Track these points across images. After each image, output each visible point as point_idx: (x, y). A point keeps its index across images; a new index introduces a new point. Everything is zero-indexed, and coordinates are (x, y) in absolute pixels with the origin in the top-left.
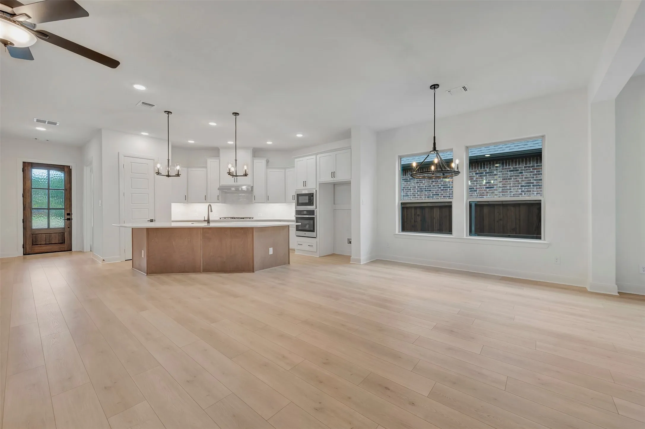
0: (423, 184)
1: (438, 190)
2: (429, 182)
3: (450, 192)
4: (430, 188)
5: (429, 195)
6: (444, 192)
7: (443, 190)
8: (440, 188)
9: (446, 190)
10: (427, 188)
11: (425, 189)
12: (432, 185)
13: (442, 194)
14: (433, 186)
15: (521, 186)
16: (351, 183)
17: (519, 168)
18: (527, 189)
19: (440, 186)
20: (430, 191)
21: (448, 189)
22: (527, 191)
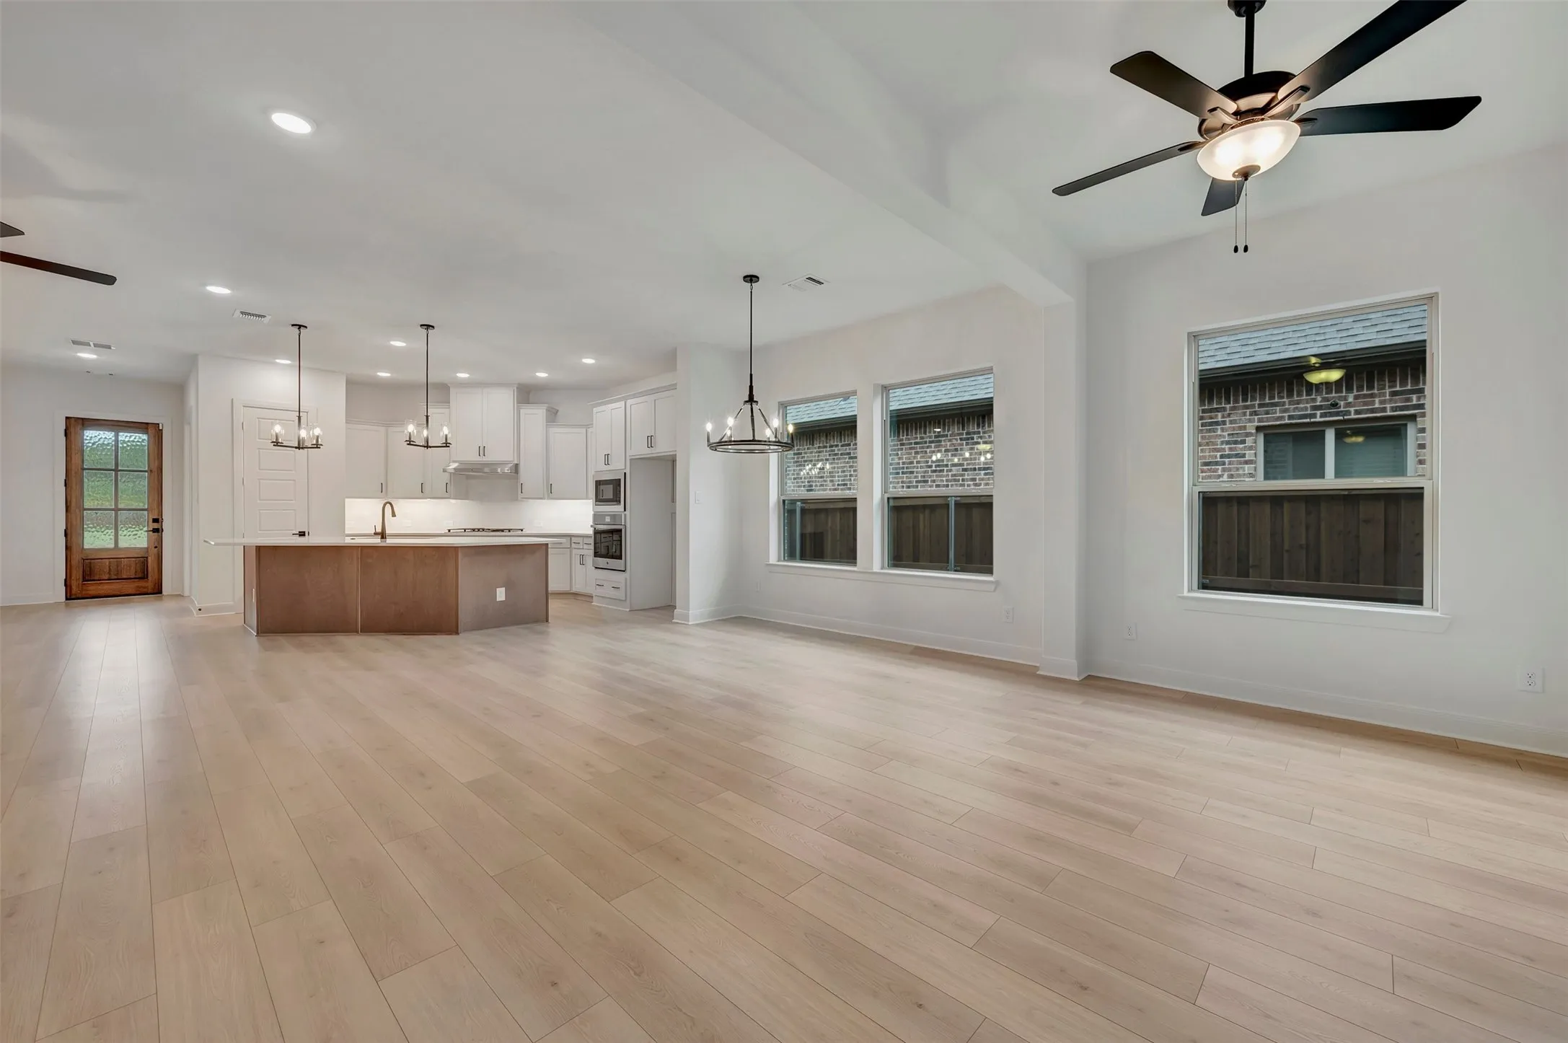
1: (925, 472)
3: (948, 475)
4: (910, 468)
5: (910, 482)
6: (937, 476)
7: (935, 471)
8: (931, 467)
9: (941, 471)
10: (907, 468)
11: (903, 468)
12: (915, 461)
13: (934, 481)
14: (918, 462)
16: (676, 460)
19: (930, 464)
20: (912, 473)
21: (945, 469)
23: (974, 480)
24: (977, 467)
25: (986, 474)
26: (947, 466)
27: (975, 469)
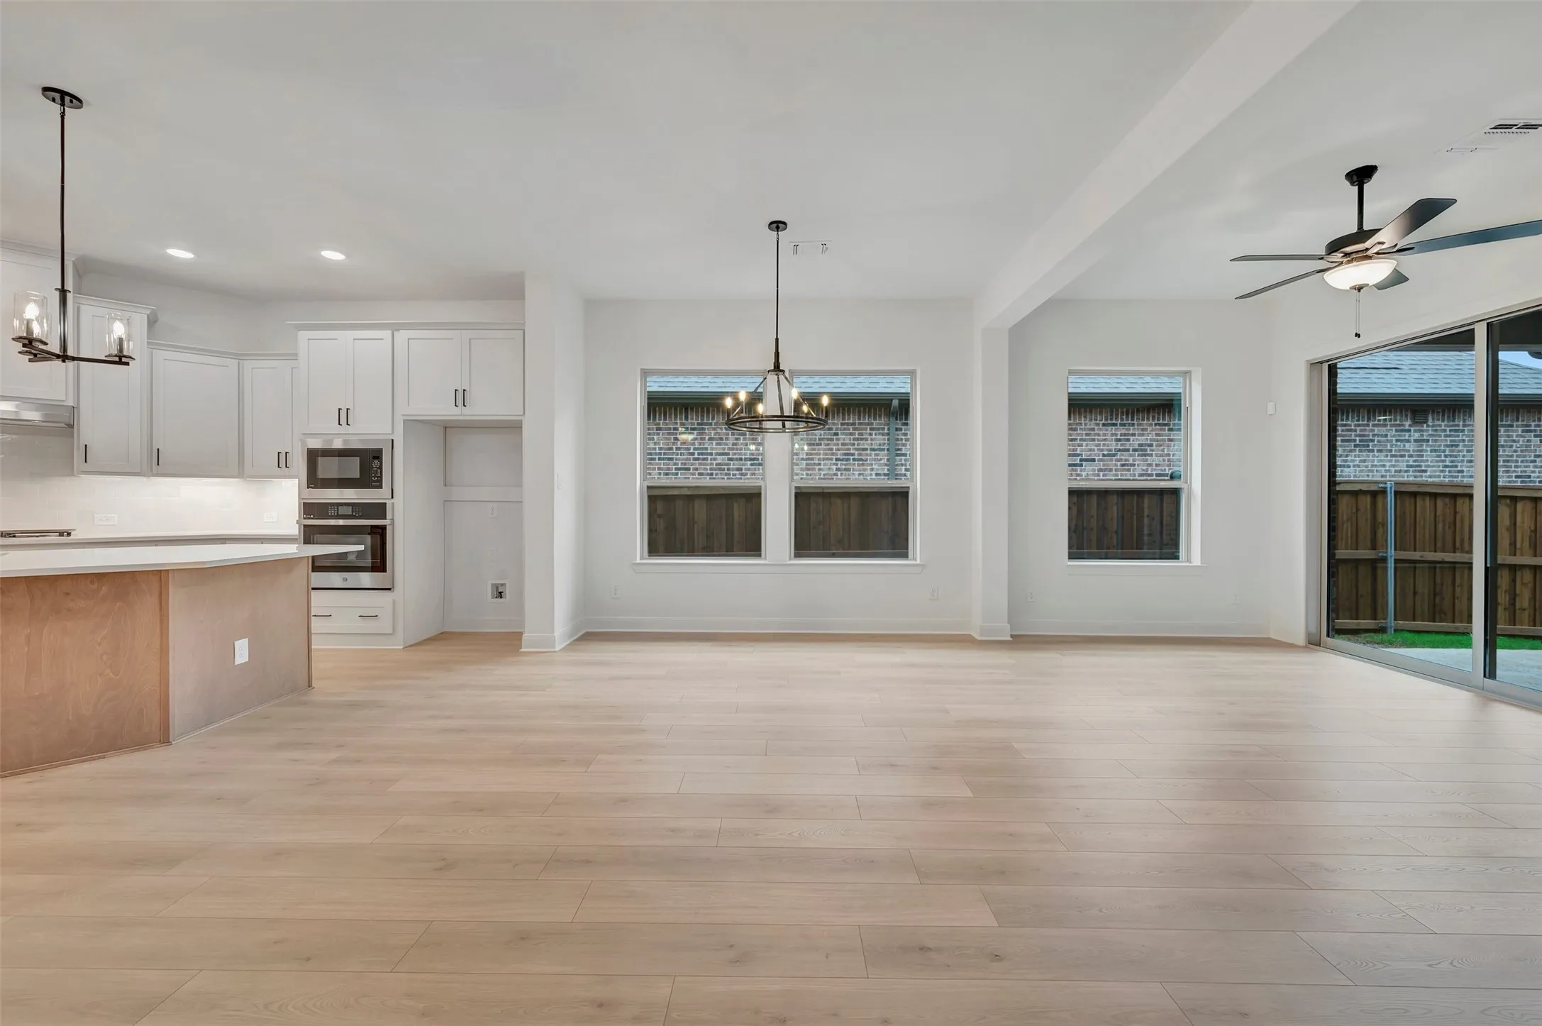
0: (655, 444)
1: (687, 459)
2: (670, 439)
3: (712, 464)
4: (669, 454)
5: (669, 469)
6: (700, 464)
7: (696, 459)
8: (693, 454)
9: (704, 459)
10: (665, 454)
11: (660, 454)
12: (674, 447)
13: (696, 469)
14: (677, 449)
15: (837, 459)
16: (521, 427)
17: (834, 424)
18: (845, 465)
19: (691, 451)
20: (672, 459)
21: (709, 457)
22: (845, 470)
23: (738, 469)
24: (743, 457)
25: (752, 465)
26: (711, 454)
27: (741, 459)
